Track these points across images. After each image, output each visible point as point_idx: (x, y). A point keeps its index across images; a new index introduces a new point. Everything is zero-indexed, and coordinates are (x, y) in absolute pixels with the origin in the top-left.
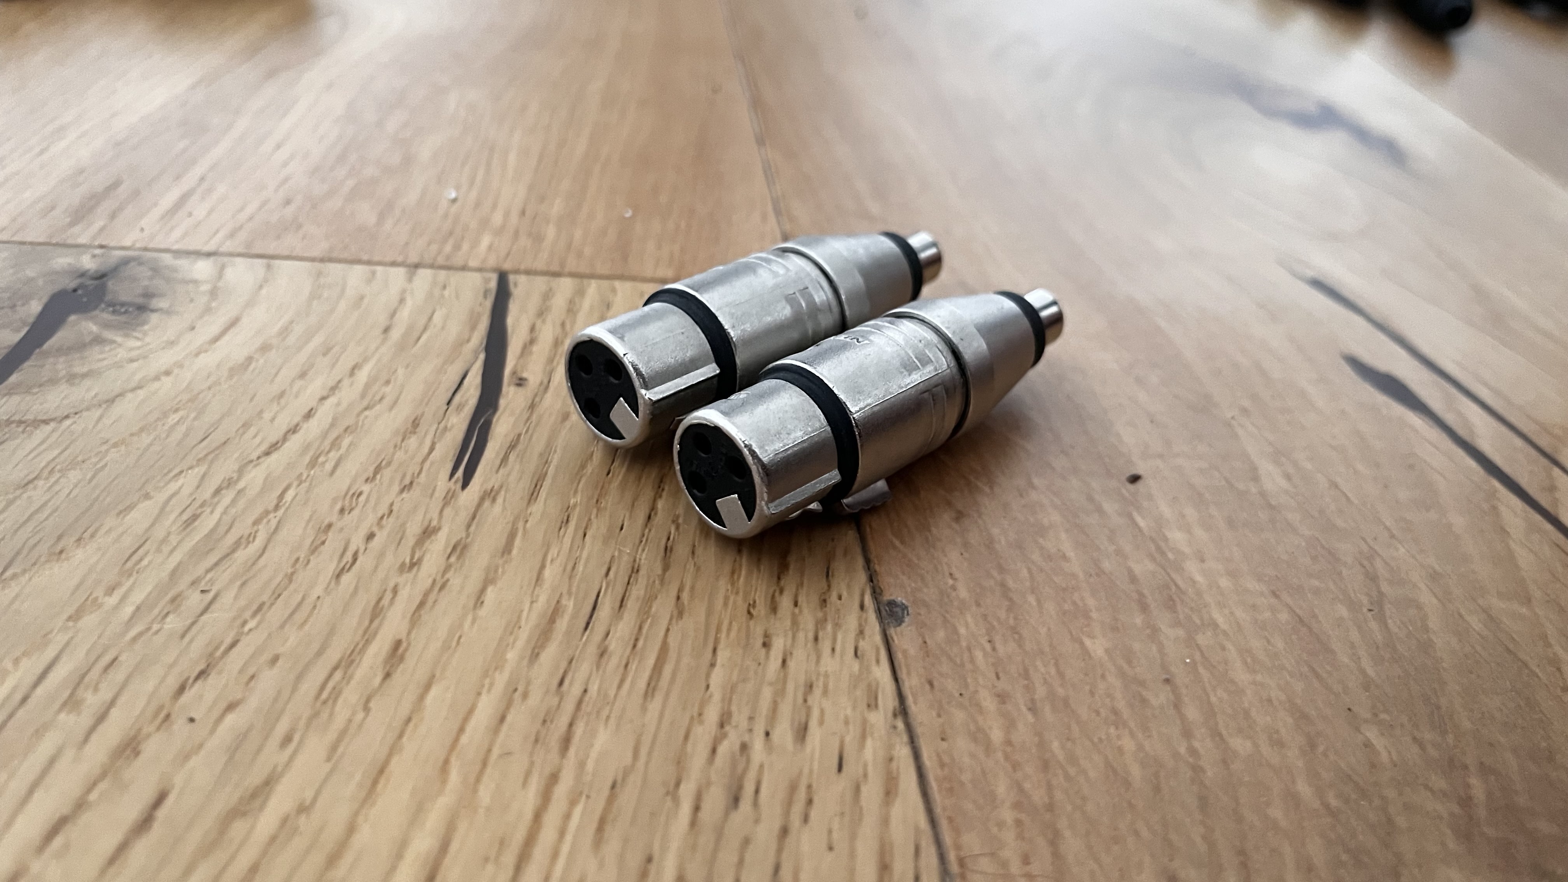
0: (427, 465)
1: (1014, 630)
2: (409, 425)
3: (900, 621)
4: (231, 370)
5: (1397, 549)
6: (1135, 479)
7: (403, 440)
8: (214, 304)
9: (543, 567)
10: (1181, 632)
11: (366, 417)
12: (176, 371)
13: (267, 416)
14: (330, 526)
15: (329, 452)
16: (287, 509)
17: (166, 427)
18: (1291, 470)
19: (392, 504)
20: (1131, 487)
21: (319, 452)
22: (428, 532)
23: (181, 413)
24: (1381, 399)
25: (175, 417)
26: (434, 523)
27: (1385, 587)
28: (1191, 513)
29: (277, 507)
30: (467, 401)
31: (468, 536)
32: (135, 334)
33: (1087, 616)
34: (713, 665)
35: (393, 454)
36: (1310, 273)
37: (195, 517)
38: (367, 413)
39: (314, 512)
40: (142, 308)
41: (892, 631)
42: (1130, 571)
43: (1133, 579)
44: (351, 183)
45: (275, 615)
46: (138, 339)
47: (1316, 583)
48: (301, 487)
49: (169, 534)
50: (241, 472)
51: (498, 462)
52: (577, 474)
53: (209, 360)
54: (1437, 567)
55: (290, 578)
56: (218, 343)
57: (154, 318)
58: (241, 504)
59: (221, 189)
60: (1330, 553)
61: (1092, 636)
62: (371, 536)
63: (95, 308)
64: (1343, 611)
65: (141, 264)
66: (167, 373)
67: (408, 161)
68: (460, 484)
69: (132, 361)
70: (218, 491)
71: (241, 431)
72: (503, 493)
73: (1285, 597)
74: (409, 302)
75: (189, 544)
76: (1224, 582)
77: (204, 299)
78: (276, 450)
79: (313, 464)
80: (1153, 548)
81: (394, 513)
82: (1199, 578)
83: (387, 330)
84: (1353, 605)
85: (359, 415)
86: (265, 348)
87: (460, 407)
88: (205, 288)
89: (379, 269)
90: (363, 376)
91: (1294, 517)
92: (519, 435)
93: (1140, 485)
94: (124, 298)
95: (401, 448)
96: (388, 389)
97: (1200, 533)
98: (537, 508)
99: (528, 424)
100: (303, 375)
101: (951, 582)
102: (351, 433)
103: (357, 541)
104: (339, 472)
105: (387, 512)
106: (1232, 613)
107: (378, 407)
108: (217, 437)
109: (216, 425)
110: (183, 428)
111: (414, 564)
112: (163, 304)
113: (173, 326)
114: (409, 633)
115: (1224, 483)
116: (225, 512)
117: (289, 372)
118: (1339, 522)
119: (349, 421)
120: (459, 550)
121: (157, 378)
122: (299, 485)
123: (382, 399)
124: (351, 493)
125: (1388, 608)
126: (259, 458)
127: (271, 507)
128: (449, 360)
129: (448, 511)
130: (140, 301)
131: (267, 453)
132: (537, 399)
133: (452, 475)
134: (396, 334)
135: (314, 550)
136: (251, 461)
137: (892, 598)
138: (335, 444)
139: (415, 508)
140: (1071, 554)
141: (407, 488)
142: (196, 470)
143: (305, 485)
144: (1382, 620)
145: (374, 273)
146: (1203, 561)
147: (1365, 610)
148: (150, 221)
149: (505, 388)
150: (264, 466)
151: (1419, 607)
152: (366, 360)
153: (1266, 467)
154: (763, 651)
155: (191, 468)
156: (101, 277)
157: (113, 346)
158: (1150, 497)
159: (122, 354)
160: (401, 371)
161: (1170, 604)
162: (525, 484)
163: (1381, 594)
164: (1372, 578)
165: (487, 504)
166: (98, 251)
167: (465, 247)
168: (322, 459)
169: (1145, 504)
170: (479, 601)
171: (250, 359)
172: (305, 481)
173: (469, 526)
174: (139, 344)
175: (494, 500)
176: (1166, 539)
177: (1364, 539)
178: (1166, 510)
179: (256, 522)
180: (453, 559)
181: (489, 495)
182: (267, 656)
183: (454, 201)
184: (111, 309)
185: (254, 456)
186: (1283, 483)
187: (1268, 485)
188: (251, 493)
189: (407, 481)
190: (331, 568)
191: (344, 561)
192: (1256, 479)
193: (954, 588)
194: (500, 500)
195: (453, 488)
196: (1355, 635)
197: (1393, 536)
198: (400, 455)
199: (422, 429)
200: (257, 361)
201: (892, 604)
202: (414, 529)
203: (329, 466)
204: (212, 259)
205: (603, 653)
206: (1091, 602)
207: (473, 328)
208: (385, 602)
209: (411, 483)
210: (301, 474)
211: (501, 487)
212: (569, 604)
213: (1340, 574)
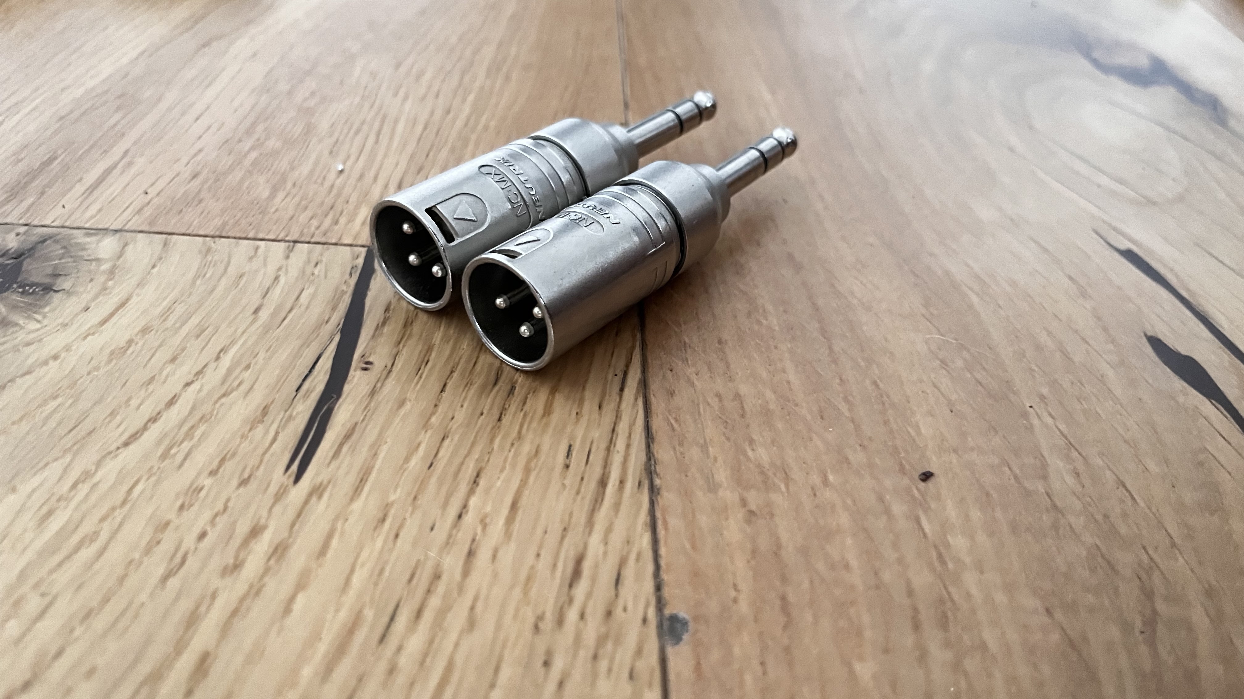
0: (267, 456)
1: (787, 650)
2: (259, 413)
3: (677, 639)
4: (112, 353)
5: (1177, 560)
6: (927, 476)
7: (250, 430)
8: (110, 283)
9: (352, 571)
10: (949, 655)
11: (222, 405)
12: (63, 355)
13: (134, 403)
14: (167, 524)
15: (182, 442)
16: (133, 504)
17: (44, 415)
18: (1081, 467)
19: (228, 500)
20: (922, 485)
21: (174, 442)
22: (255, 532)
23: (59, 400)
24: (1179, 384)
25: (53, 404)
26: (263, 521)
27: (1161, 606)
28: (976, 514)
29: (124, 502)
30: (315, 387)
31: (290, 535)
32: (37, 316)
33: (859, 633)
34: (492, 686)
35: (239, 445)
36: (1125, 245)
37: (50, 513)
38: (223, 400)
39: (157, 509)
40: (48, 289)
41: (670, 651)
42: (908, 583)
43: (910, 593)
44: (254, 155)
45: (100, 622)
46: (39, 321)
47: (1090, 598)
48: (149, 481)
49: (25, 530)
50: (99, 464)
51: (331, 454)
52: (401, 467)
53: (96, 342)
54: (1214, 582)
55: (122, 580)
56: (105, 326)
57: (56, 298)
58: (94, 498)
59: (140, 162)
60: (1109, 562)
61: (861, 658)
62: (203, 535)
63: (8, 289)
64: (1115, 632)
65: (56, 242)
66: (55, 357)
67: (309, 130)
68: (292, 479)
69: (28, 344)
70: (74, 486)
71: (107, 420)
72: (330, 487)
73: (1059, 615)
74: (282, 280)
75: (39, 543)
76: (1000, 598)
77: (102, 279)
78: (135, 439)
79: (164, 456)
80: (934, 555)
81: (229, 509)
82: (974, 591)
83: (256, 311)
84: (1126, 627)
85: (216, 402)
86: (145, 330)
87: (309, 392)
88: (105, 267)
89: (262, 243)
90: (226, 361)
91: (1078, 522)
92: (356, 424)
93: (931, 483)
94: (34, 279)
95: (247, 437)
96: (246, 374)
97: (981, 538)
98: (357, 505)
99: (365, 414)
100: (173, 360)
101: (733, 594)
102: (206, 421)
103: (189, 542)
104: (187, 464)
105: (222, 510)
106: (1004, 633)
107: (234, 394)
108: (87, 425)
109: (85, 415)
110: (57, 417)
111: (237, 566)
112: (66, 284)
113: (72, 305)
114: (217, 646)
115: (1013, 481)
116: (76, 508)
117: (163, 355)
118: (1123, 530)
119: (205, 409)
120: (280, 551)
121: (46, 363)
122: (148, 479)
123: (239, 385)
124: (194, 486)
125: (1161, 629)
126: (118, 448)
127: (119, 502)
128: (306, 344)
129: (278, 509)
130: (47, 280)
131: (126, 444)
132: (379, 385)
133: (288, 467)
134: (264, 315)
135: (148, 551)
136: (110, 453)
137: (674, 612)
138: (189, 435)
139: (248, 505)
140: (854, 563)
141: (244, 482)
142: (60, 461)
143: (154, 478)
144: (1152, 643)
145: (257, 248)
146: (982, 572)
147: (1137, 632)
148: (70, 200)
149: (352, 372)
150: (120, 458)
151: (1190, 629)
152: (233, 343)
153: (1056, 463)
154: (543, 670)
155: (56, 459)
156: (20, 256)
157: (15, 329)
158: (938, 498)
159: (21, 336)
160: (261, 356)
161: (943, 623)
162: (352, 479)
163: (1155, 612)
164: (1149, 594)
165: (314, 499)
166: (23, 229)
167: (343, 220)
168: (173, 451)
169: (933, 505)
170: (287, 610)
171: (130, 342)
172: (155, 474)
173: (293, 525)
174: (38, 326)
175: (320, 497)
176: (948, 546)
177: (1144, 548)
178: (952, 512)
179: (103, 520)
180: (272, 562)
181: (317, 491)
182: (85, 668)
183: (341, 171)
184: (21, 290)
185: (113, 448)
186: (1070, 480)
187: (1056, 485)
188: (104, 487)
189: (246, 475)
190: (160, 571)
191: (173, 565)
192: (1045, 477)
193: (735, 601)
194: (326, 496)
195: (286, 483)
196: (1124, 662)
197: (1174, 545)
198: (245, 446)
199: (268, 419)
200: (137, 344)
201: (674, 619)
202: (243, 528)
203: (179, 458)
204: (118, 235)
205: (392, 670)
206: (866, 619)
207: (334, 309)
208: (203, 609)
209: (249, 477)
210: (152, 467)
211: (329, 482)
212: (369, 614)
213: (1116, 590)
